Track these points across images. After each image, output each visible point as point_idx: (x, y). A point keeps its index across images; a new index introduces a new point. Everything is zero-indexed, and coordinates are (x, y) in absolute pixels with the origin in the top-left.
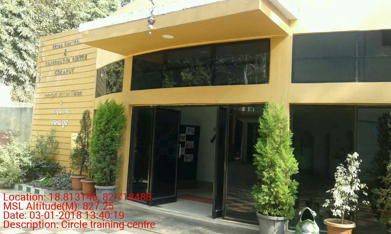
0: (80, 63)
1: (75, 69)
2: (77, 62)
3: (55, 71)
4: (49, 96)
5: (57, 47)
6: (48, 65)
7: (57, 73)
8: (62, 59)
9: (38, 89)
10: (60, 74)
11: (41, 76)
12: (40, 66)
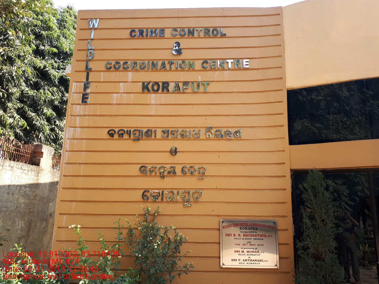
0: (226, 75)
1: (211, 84)
2: (217, 72)
3: (141, 84)
4: (126, 136)
5: (144, 34)
6: (113, 69)
7: (150, 86)
8: (166, 62)
9: (78, 117)
10: (160, 91)
11: (88, 91)
12: (84, 69)
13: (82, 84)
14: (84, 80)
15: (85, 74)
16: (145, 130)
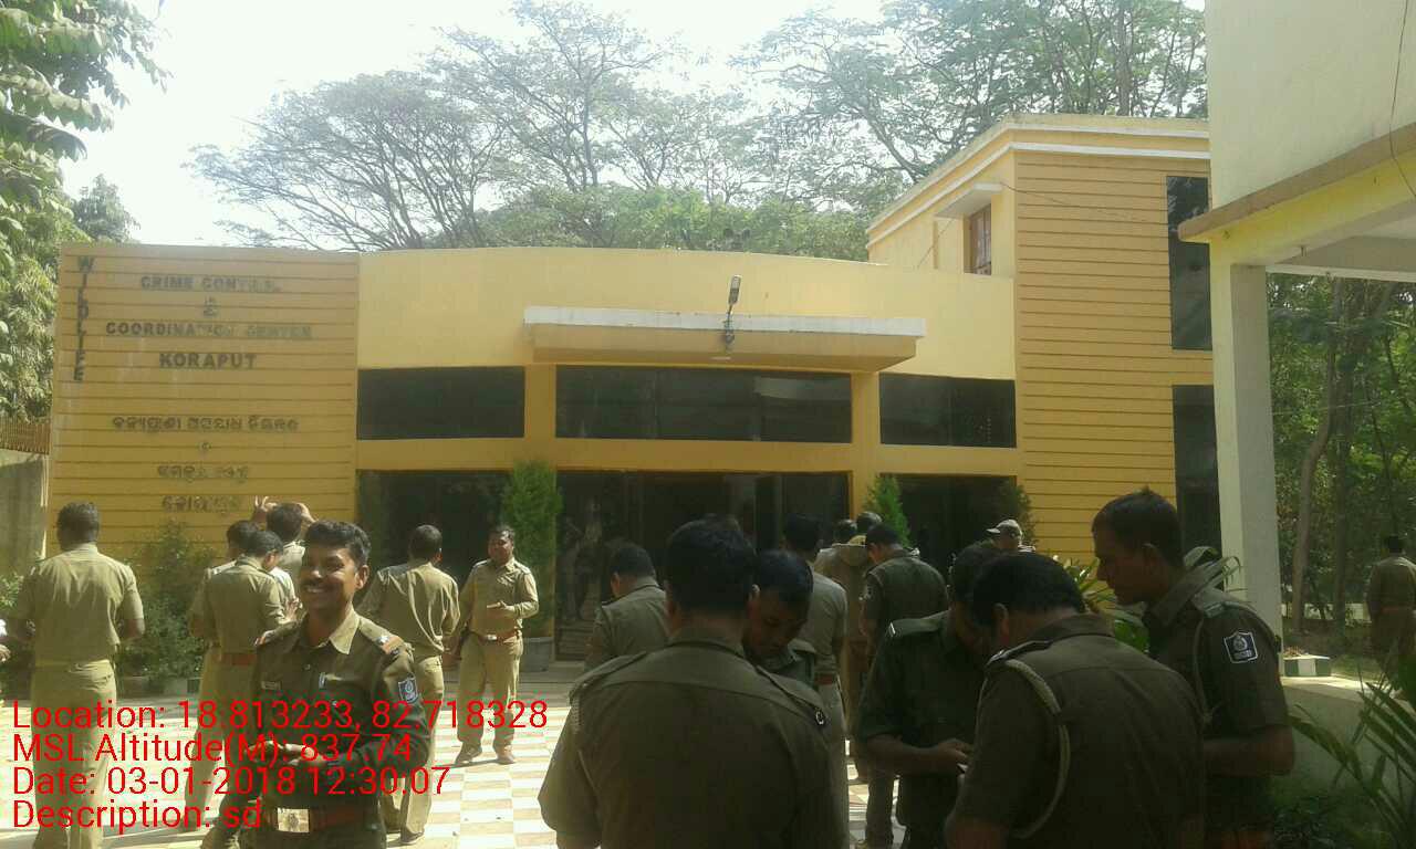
0: (280, 345)
1: (258, 357)
2: (267, 341)
3: (158, 355)
4: (138, 426)
5: (162, 284)
6: (117, 333)
7: (171, 359)
8: (194, 324)
9: (70, 401)
10: (186, 365)
11: (83, 363)
12: (75, 331)
13: (74, 353)
14: (77, 348)
15: (77, 339)
16: (165, 418)
